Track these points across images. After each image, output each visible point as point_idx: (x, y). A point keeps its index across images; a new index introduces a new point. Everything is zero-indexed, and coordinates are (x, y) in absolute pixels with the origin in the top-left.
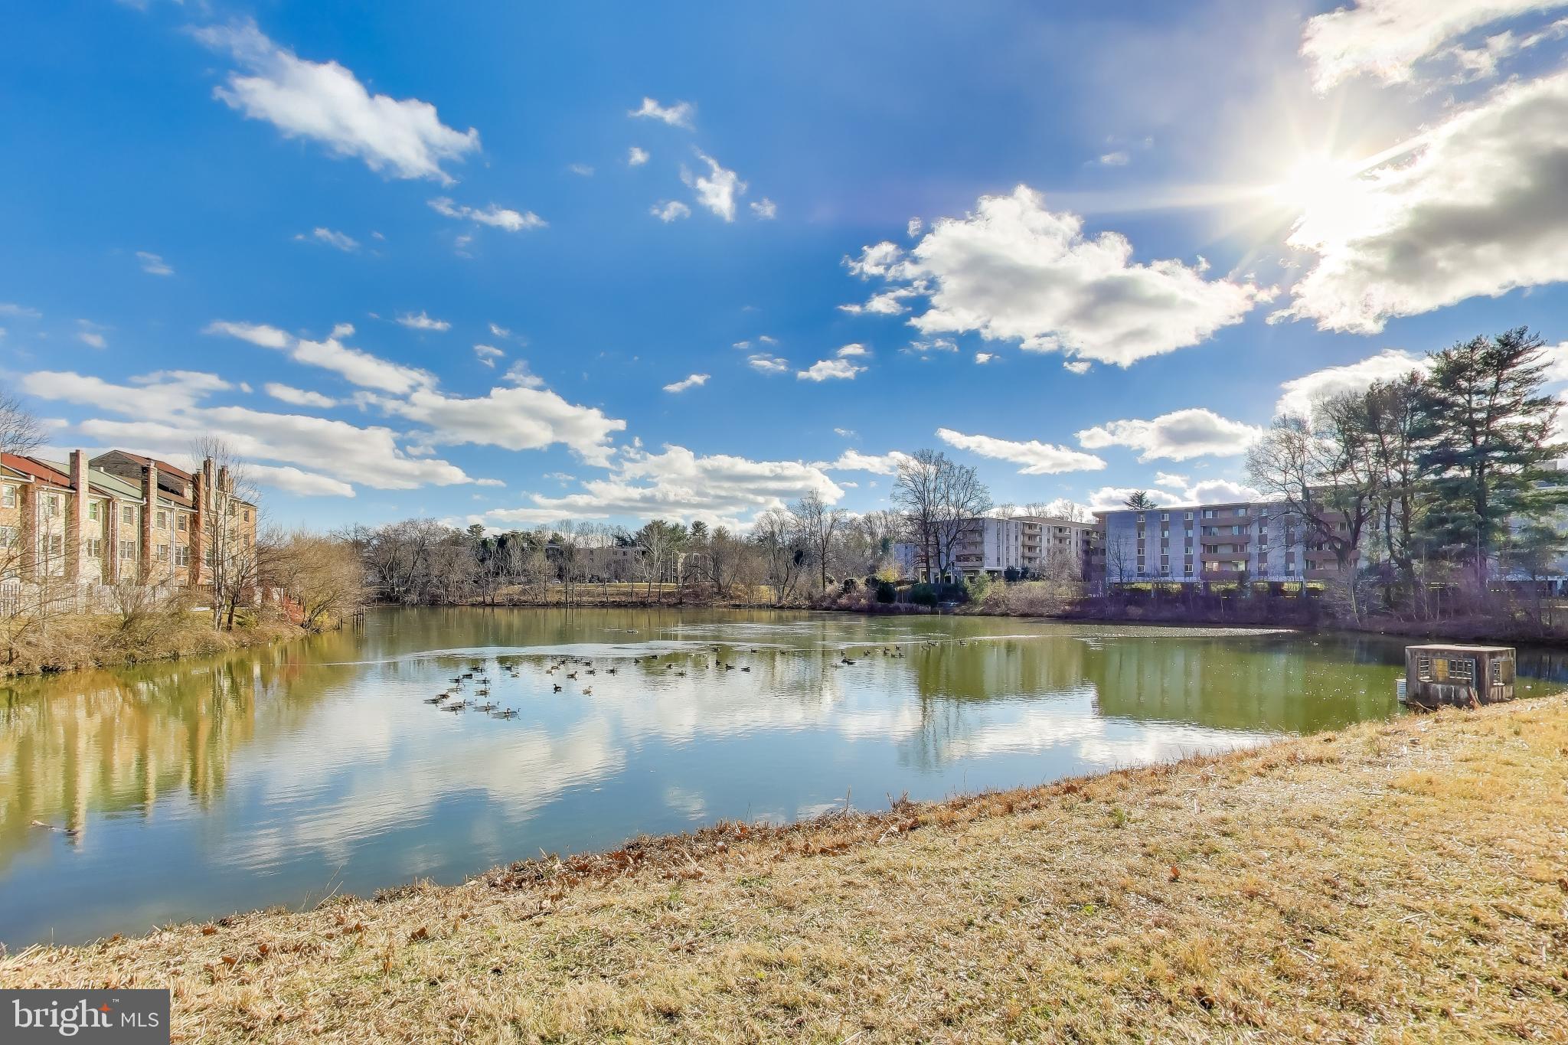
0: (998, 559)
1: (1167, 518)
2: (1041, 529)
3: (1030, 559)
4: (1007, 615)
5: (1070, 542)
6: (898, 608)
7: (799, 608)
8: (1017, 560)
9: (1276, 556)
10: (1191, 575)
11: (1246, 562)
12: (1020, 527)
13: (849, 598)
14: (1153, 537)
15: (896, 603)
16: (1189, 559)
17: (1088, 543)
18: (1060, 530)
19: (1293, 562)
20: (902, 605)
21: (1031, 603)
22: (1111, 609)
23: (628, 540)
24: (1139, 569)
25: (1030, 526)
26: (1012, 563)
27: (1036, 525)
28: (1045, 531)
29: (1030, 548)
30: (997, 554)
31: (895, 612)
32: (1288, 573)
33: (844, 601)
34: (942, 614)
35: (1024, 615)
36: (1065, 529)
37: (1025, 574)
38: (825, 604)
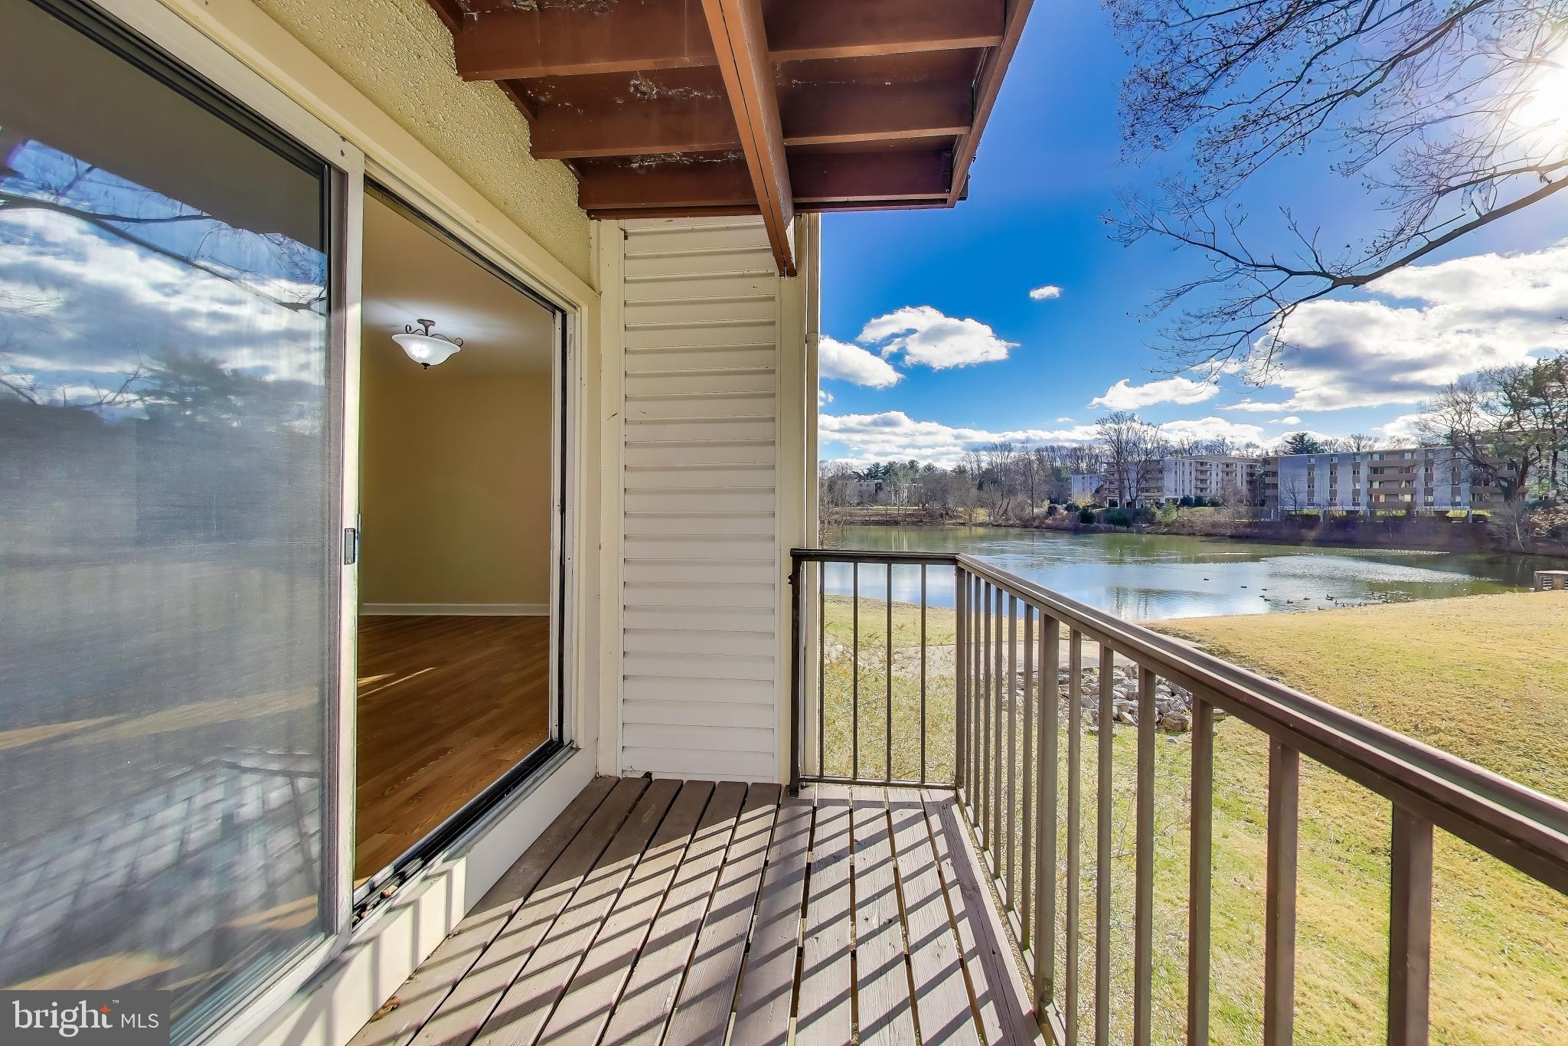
0: (1176, 490)
1: (1336, 460)
2: (1211, 465)
3: (1202, 490)
4: (1194, 534)
5: (1236, 475)
6: (1097, 527)
7: (1012, 526)
8: (1191, 490)
9: (1442, 492)
10: (1359, 505)
11: (1412, 495)
12: (1194, 464)
13: (1054, 519)
14: (1322, 476)
15: (1095, 524)
16: (1356, 493)
17: (1251, 475)
18: (1227, 466)
19: (1459, 494)
20: (1102, 526)
21: (1214, 525)
22: (1286, 531)
23: (862, 474)
24: (1309, 500)
25: (1202, 464)
26: (1187, 493)
27: (1206, 463)
28: (1214, 467)
29: (1202, 481)
30: (1175, 485)
31: (1096, 531)
32: (1454, 504)
33: (1049, 521)
34: (1137, 532)
35: (1207, 535)
36: (1232, 464)
37: (1199, 502)
38: (1035, 524)
